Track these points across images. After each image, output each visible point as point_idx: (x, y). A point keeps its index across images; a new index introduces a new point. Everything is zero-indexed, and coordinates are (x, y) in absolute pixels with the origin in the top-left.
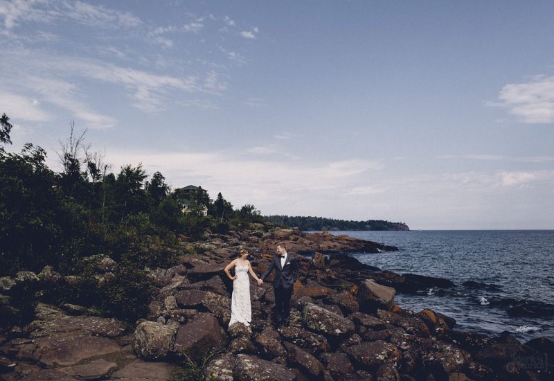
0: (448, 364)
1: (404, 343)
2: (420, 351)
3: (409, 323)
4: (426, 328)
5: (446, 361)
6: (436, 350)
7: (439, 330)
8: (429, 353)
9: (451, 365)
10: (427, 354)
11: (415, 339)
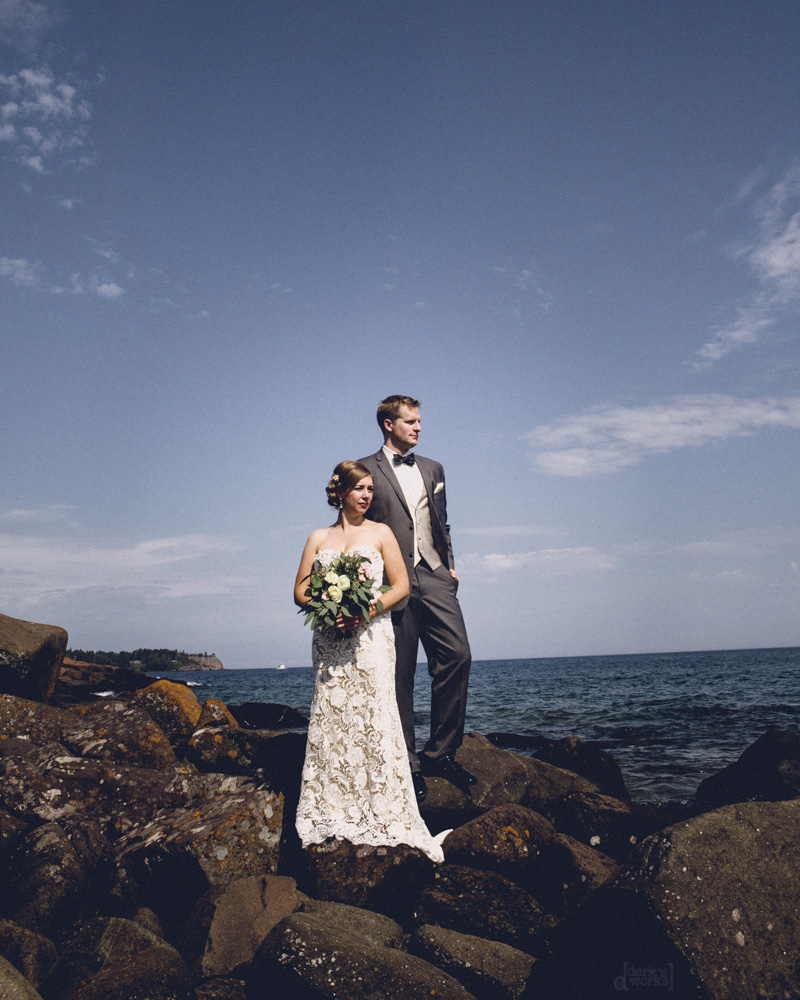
0: (221, 853)
1: (54, 793)
2: (115, 819)
3: (94, 729)
4: (156, 738)
5: (214, 838)
6: (178, 800)
7: (205, 734)
8: (150, 818)
9: (237, 852)
10: (142, 824)
11: (102, 773)
